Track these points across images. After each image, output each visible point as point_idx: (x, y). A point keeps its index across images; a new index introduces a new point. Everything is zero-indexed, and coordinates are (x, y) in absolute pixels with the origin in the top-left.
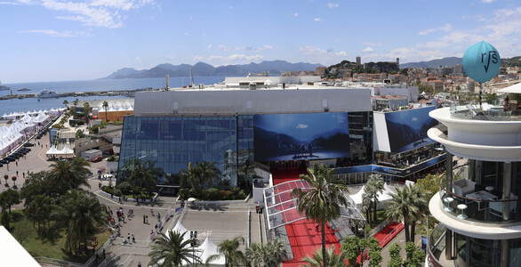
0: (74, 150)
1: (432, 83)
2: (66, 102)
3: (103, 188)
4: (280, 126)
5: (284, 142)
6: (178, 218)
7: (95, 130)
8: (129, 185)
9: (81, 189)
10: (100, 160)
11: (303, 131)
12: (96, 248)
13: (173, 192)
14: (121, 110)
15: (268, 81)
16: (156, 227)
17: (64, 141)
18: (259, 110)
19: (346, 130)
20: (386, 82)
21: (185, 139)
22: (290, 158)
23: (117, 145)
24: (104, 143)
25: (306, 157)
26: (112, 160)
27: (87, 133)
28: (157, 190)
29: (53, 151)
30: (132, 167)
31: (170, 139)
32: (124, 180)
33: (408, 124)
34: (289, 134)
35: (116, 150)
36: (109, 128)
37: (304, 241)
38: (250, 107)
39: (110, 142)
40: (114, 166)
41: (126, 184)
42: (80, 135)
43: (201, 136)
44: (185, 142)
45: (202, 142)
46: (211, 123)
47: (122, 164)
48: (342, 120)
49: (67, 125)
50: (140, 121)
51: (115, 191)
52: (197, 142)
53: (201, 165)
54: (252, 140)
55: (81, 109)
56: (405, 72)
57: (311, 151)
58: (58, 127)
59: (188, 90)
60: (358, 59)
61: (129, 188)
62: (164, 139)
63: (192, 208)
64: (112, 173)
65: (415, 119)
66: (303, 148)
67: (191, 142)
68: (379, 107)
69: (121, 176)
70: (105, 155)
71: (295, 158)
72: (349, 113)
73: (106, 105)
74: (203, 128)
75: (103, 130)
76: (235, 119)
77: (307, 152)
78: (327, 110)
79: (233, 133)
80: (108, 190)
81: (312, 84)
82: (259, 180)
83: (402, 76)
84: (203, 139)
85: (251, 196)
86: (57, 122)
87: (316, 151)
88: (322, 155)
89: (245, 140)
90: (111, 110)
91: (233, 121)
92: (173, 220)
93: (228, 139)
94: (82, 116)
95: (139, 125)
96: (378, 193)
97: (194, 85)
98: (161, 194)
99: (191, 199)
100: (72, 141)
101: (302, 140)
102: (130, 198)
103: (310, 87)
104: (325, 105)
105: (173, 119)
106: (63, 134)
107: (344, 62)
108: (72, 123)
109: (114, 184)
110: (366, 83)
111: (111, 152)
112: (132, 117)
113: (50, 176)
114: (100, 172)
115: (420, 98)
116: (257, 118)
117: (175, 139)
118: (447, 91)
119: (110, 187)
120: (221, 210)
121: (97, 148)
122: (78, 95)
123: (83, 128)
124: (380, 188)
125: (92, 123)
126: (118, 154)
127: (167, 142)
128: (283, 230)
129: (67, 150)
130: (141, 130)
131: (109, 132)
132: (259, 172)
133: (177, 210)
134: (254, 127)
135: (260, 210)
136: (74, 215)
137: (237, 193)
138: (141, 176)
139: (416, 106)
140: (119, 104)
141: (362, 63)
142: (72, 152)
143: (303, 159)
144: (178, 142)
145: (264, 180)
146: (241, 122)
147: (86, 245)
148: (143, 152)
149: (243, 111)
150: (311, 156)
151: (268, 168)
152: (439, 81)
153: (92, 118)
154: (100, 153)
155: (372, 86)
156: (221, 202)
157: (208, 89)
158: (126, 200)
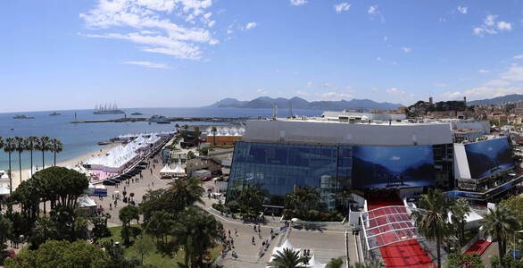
0: (186, 169)
1: (497, 118)
2: (177, 126)
3: (214, 206)
4: (376, 157)
5: (380, 172)
6: (283, 236)
7: (204, 152)
8: (237, 204)
9: (196, 206)
10: (209, 179)
11: (395, 162)
12: (211, 261)
13: (277, 211)
14: (227, 135)
15: (364, 117)
16: (264, 244)
17: (176, 161)
18: (357, 142)
19: (432, 161)
20: (459, 117)
21: (291, 164)
22: (383, 186)
23: (227, 167)
24: (212, 164)
25: (397, 186)
26: (222, 180)
27: (198, 155)
28: (263, 210)
29: (166, 170)
30: (240, 188)
31: (276, 164)
32: (231, 199)
33: (485, 153)
34: (384, 165)
35: (225, 171)
36: (217, 150)
37: (398, 262)
38: (350, 139)
39: (218, 163)
40: (224, 185)
41: (234, 203)
42: (191, 156)
43: (305, 162)
44: (291, 167)
45: (306, 168)
46: (315, 151)
47: (231, 184)
48: (427, 152)
49: (178, 146)
50: (249, 147)
51: (225, 208)
52: (301, 168)
53: (304, 188)
54: (350, 168)
55: (191, 133)
56: (472, 108)
57: (402, 180)
58: (171, 148)
59: (291, 120)
60: (431, 99)
61: (237, 207)
62: (271, 163)
63: (295, 227)
64: (220, 191)
65: (490, 149)
66: (395, 177)
67: (295, 167)
68: (458, 139)
69: (230, 195)
70: (214, 175)
71: (387, 186)
72: (434, 146)
73: (214, 130)
74: (307, 155)
75: (212, 152)
76: (336, 148)
77: (399, 181)
78: (415, 144)
79: (334, 161)
80: (218, 207)
81: (400, 121)
82: (355, 205)
83: (470, 112)
84: (307, 165)
85: (347, 219)
86: (170, 143)
87: (408, 180)
88: (412, 184)
89: (345, 168)
90: (218, 135)
91: (335, 151)
92: (279, 238)
93: (328, 166)
94: (191, 139)
95: (249, 149)
96: (466, 215)
97: (297, 117)
98: (266, 214)
99: (294, 220)
100: (183, 161)
101: (395, 170)
102: (238, 216)
103: (399, 124)
104: (414, 139)
105: (280, 146)
106: (175, 154)
107: (420, 102)
108: (183, 146)
109: (223, 202)
110: (443, 120)
111: (220, 173)
112: (243, 142)
113: (168, 194)
114: (210, 190)
115: (492, 131)
116: (356, 148)
117: (281, 163)
118: (511, 124)
119: (220, 205)
120: (319, 230)
121: (206, 169)
122: (186, 120)
123: (193, 150)
124: (467, 210)
125: (202, 146)
126: (227, 175)
127: (274, 166)
128: (378, 252)
129: (179, 169)
130: (250, 154)
131: (217, 154)
132: (356, 197)
133: (282, 229)
134: (353, 157)
135: (356, 232)
136: (193, 231)
137: (335, 215)
138: (248, 196)
139: (491, 137)
140: (226, 130)
141: (434, 103)
142: (184, 171)
143: (395, 187)
144: (284, 167)
145: (360, 205)
146: (341, 151)
147: (201, 259)
148: (251, 174)
149: (344, 142)
150: (402, 185)
151: (363, 194)
152: (504, 115)
153: (201, 141)
154: (208, 173)
155: (449, 121)
156: (321, 223)
157: (310, 121)
158: (235, 218)
